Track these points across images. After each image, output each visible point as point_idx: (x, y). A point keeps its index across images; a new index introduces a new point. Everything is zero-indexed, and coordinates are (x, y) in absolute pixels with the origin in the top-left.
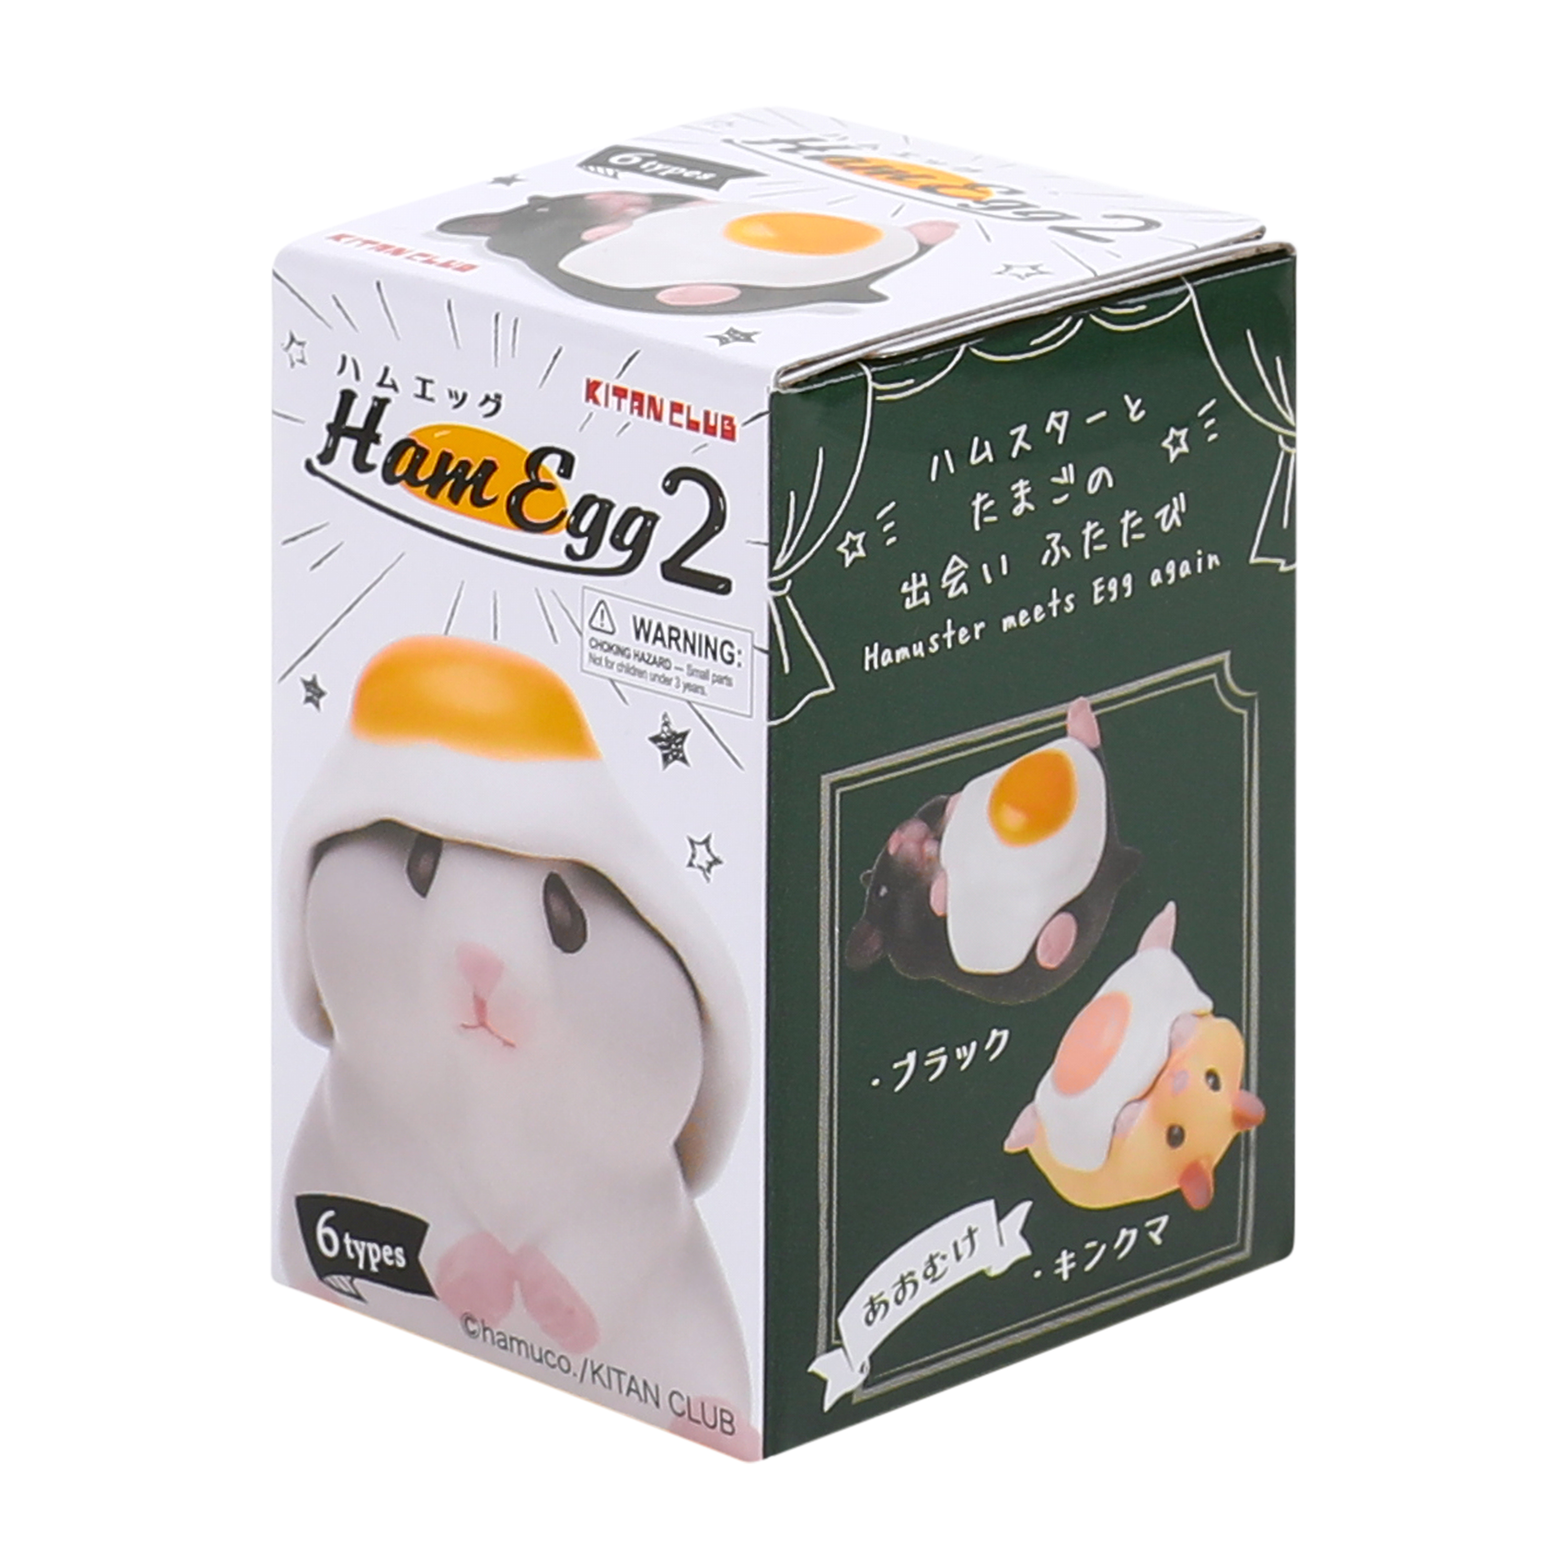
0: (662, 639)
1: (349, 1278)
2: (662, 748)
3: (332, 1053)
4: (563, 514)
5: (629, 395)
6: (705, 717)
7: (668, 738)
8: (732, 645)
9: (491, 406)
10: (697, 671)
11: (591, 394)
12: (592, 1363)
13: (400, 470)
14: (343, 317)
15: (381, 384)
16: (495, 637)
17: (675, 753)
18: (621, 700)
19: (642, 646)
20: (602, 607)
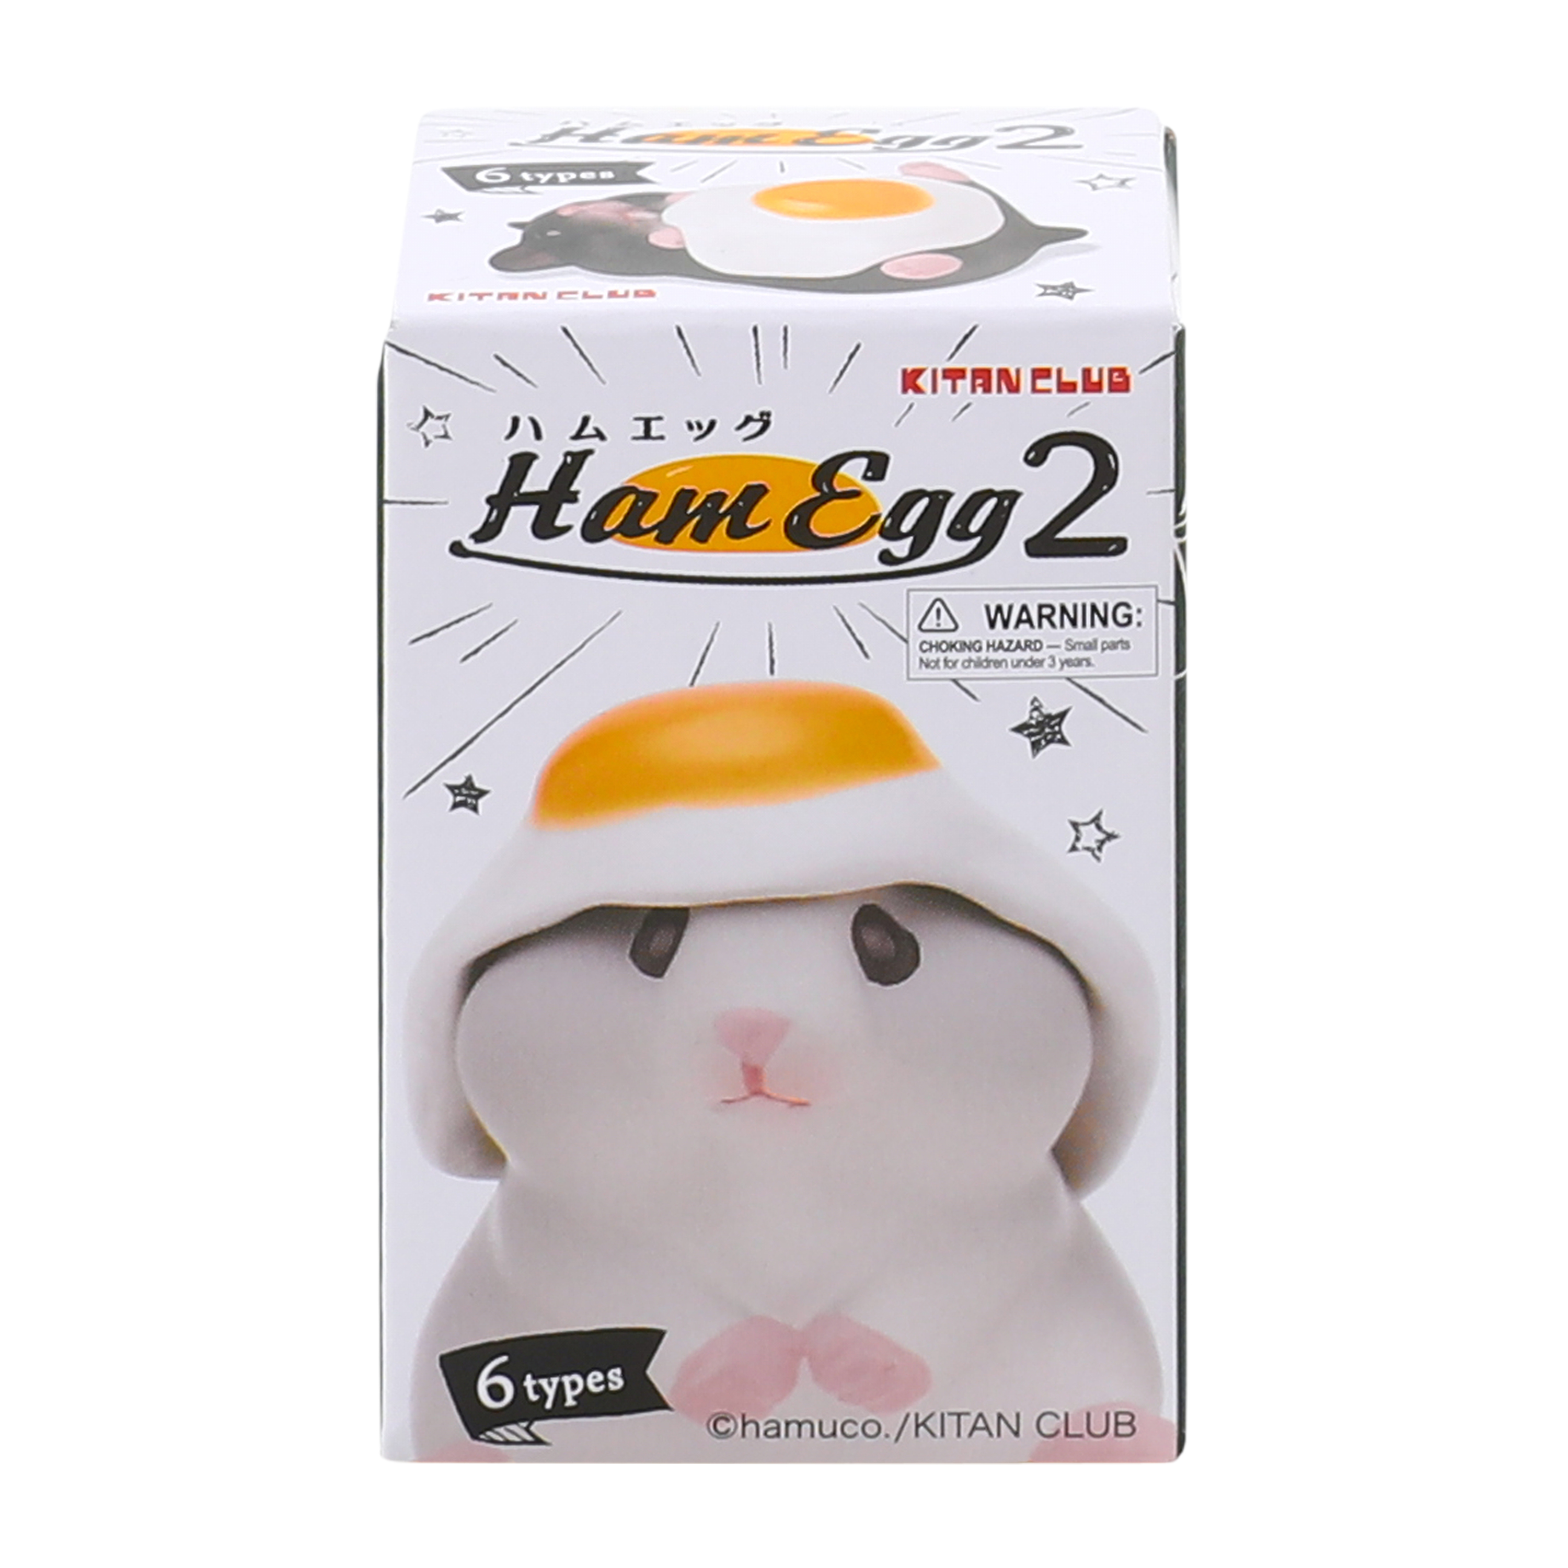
0: (1029, 621)
1: (524, 1424)
2: (1030, 735)
3: (501, 1184)
4: (874, 519)
5: (969, 375)
6: (1091, 689)
7: (1038, 723)
8: (1128, 606)
9: (755, 427)
10: (1080, 643)
11: (909, 383)
12: (917, 1416)
13: (610, 526)
14: (514, 375)
15: (578, 436)
16: (772, 671)
17: (1049, 737)
18: (970, 699)
19: (999, 634)
20: (938, 604)
